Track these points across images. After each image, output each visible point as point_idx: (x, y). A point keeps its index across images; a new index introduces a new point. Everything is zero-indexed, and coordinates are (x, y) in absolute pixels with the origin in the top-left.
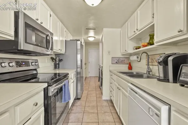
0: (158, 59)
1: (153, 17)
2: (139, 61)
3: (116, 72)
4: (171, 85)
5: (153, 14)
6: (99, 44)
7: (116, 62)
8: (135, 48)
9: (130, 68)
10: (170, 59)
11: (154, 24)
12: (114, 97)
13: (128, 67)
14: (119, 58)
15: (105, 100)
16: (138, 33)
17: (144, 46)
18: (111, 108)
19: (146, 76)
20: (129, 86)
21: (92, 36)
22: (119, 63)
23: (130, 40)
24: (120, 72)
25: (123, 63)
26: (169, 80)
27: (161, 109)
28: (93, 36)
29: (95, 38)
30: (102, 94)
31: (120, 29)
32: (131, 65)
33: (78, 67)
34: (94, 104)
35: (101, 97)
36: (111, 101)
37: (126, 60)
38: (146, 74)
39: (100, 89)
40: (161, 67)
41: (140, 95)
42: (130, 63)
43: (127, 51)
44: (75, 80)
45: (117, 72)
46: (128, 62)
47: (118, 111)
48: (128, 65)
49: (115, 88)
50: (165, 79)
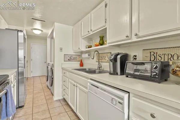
0: (110, 57)
1: (106, 22)
2: (93, 58)
3: (70, 69)
4: (119, 77)
5: (106, 20)
6: (46, 40)
7: (69, 60)
8: (87, 47)
9: (82, 65)
10: (119, 57)
11: (106, 28)
12: (68, 95)
13: (80, 64)
14: (71, 56)
15: (57, 101)
16: (92, 33)
17: (96, 46)
18: (66, 107)
19: (98, 72)
20: (89, 82)
21: (38, 29)
22: (71, 60)
23: (83, 39)
24: (75, 69)
25: (75, 60)
26: (118, 73)
27: (124, 97)
28: (40, 28)
29: (42, 31)
30: (53, 95)
31: (73, 27)
32: (82, 63)
33: (19, 65)
34: (45, 107)
35: (52, 99)
36: (64, 100)
37: (78, 58)
38: (98, 69)
39: (49, 90)
40: (111, 63)
41: (102, 89)
42: (81, 60)
43: (80, 49)
44: (16, 83)
45: (72, 69)
46: (80, 59)
47: (74, 108)
48: (79, 62)
49: (70, 86)
50: (115, 73)
